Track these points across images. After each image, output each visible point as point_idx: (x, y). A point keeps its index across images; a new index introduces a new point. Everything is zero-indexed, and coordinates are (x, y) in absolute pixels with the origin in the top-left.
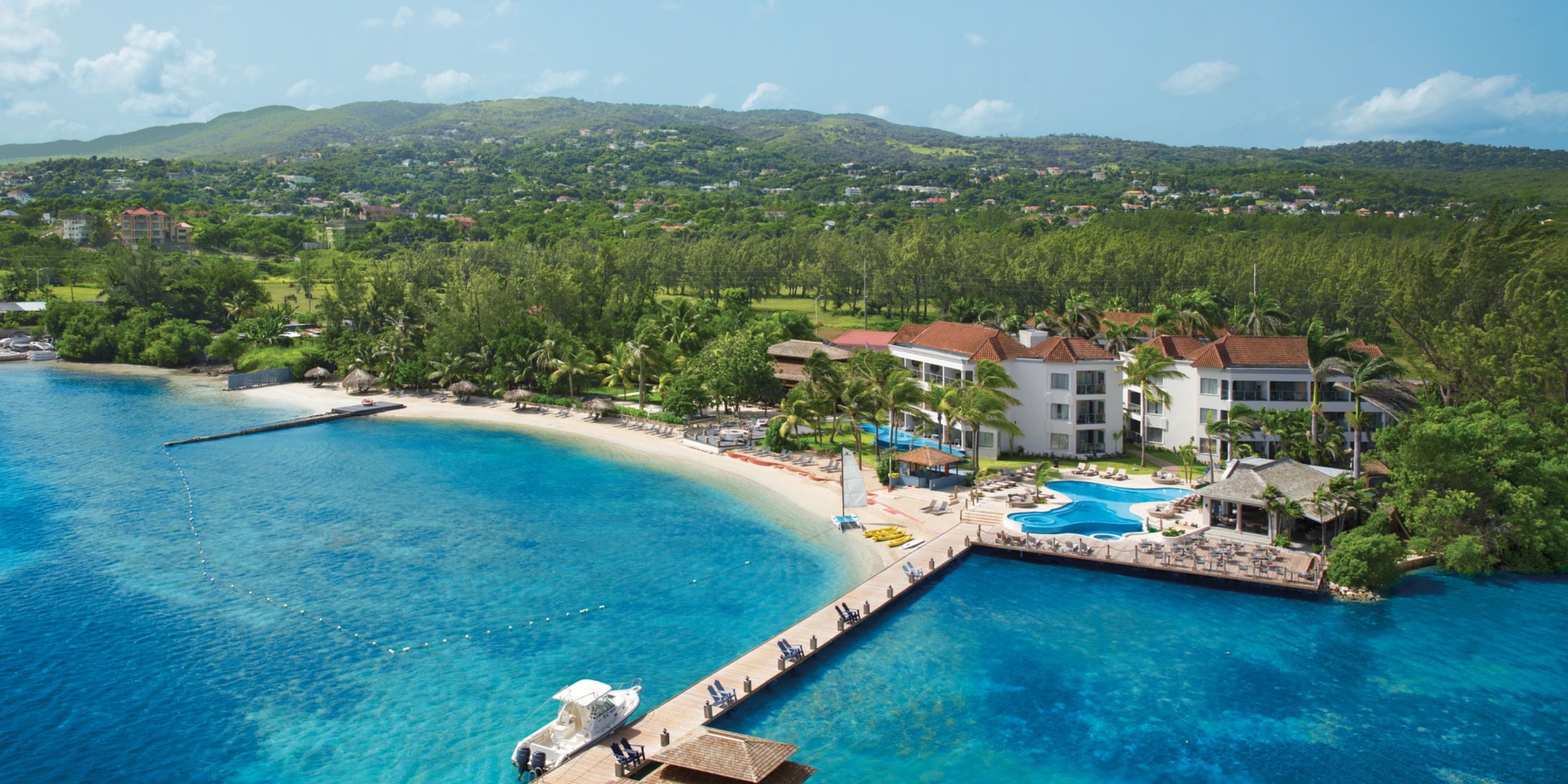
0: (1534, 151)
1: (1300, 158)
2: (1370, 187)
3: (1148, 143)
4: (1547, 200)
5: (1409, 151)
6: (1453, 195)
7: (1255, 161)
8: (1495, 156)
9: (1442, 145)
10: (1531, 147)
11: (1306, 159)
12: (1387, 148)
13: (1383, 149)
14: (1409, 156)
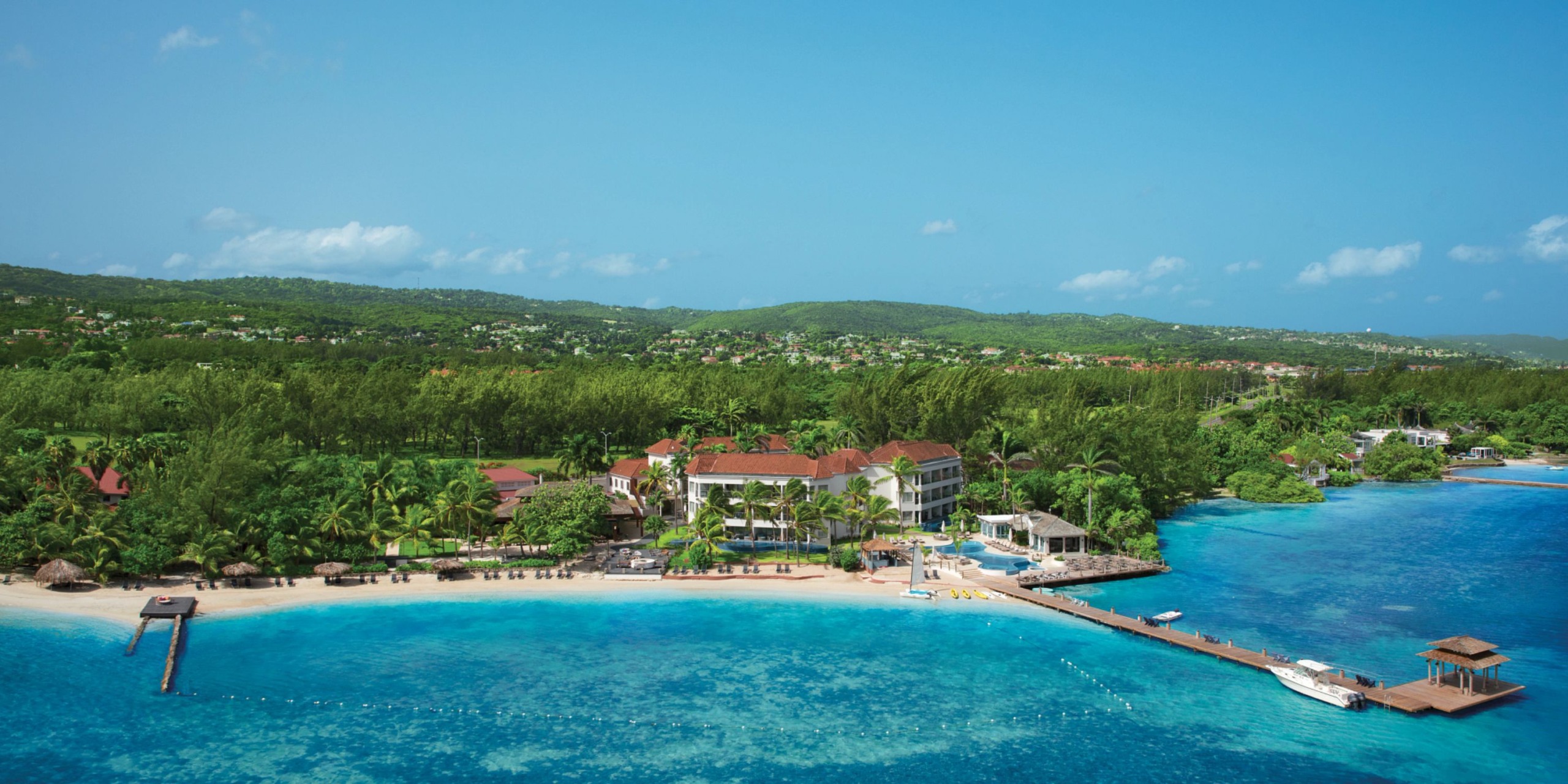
0: (381, 289)
1: (197, 289)
2: (292, 317)
3: (41, 270)
4: (423, 328)
5: (288, 286)
6: (356, 324)
7: (156, 291)
8: (357, 293)
9: (314, 283)
10: (380, 286)
11: (202, 290)
12: (271, 283)
13: (267, 284)
14: (289, 290)
